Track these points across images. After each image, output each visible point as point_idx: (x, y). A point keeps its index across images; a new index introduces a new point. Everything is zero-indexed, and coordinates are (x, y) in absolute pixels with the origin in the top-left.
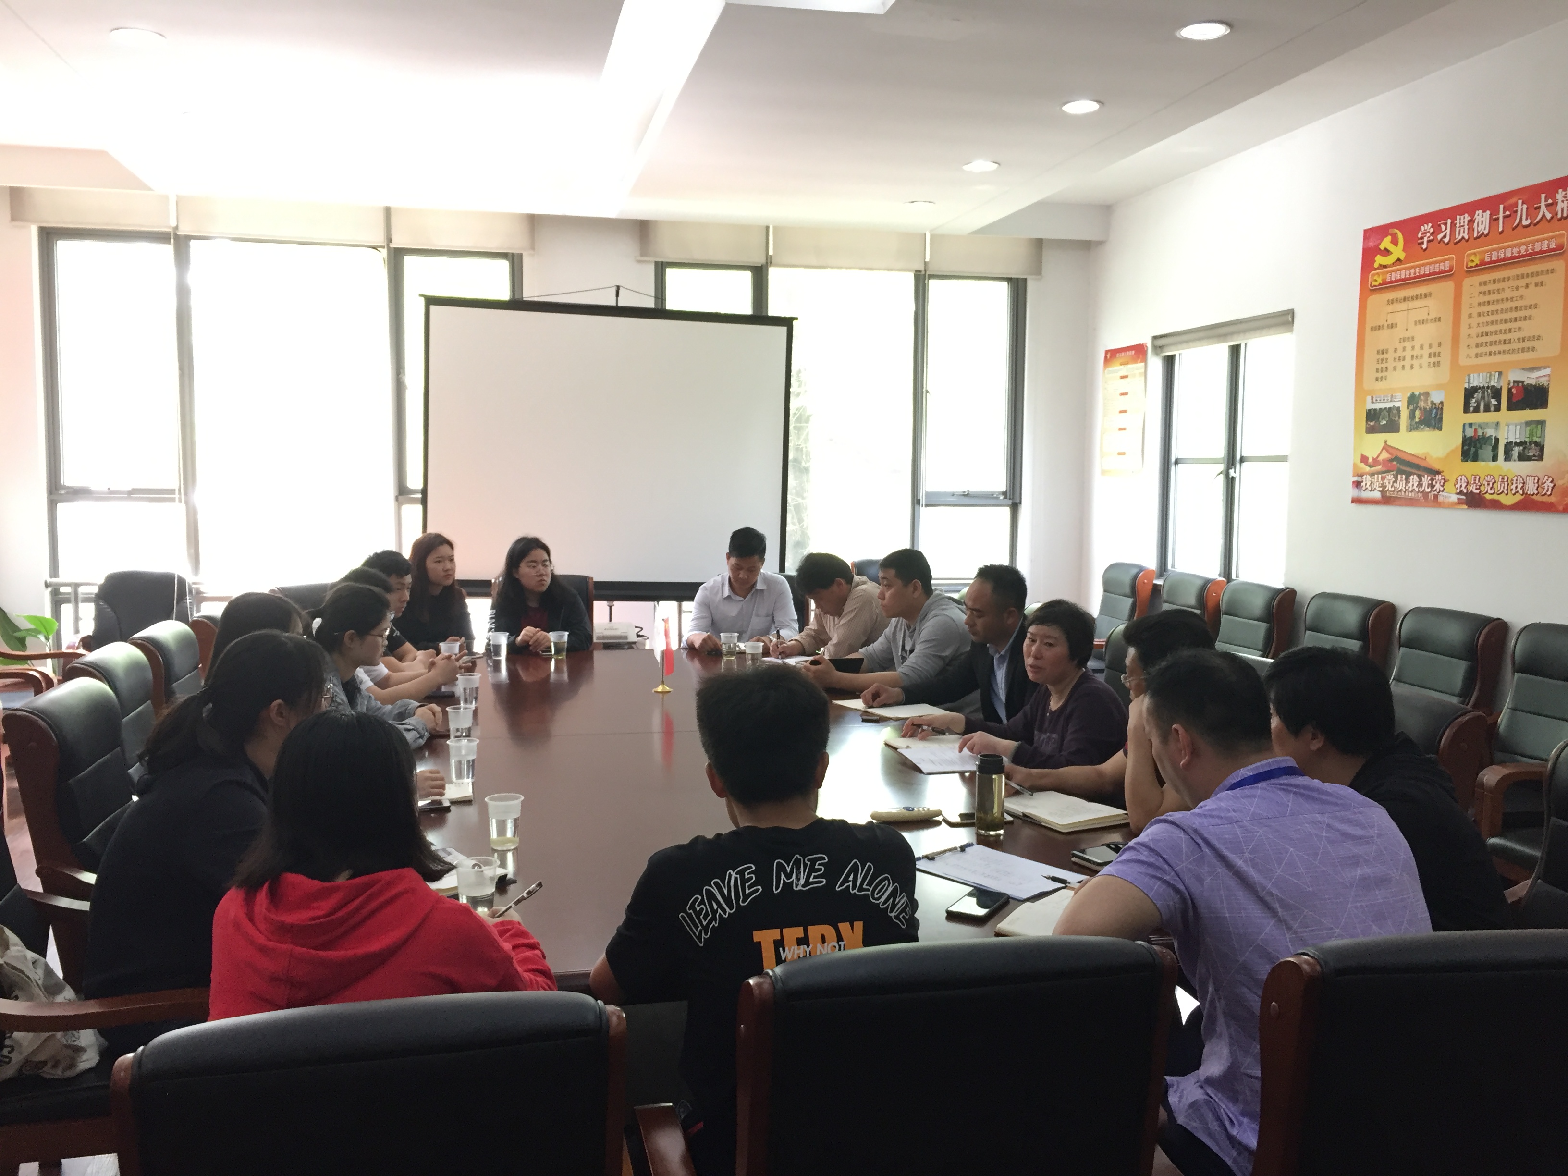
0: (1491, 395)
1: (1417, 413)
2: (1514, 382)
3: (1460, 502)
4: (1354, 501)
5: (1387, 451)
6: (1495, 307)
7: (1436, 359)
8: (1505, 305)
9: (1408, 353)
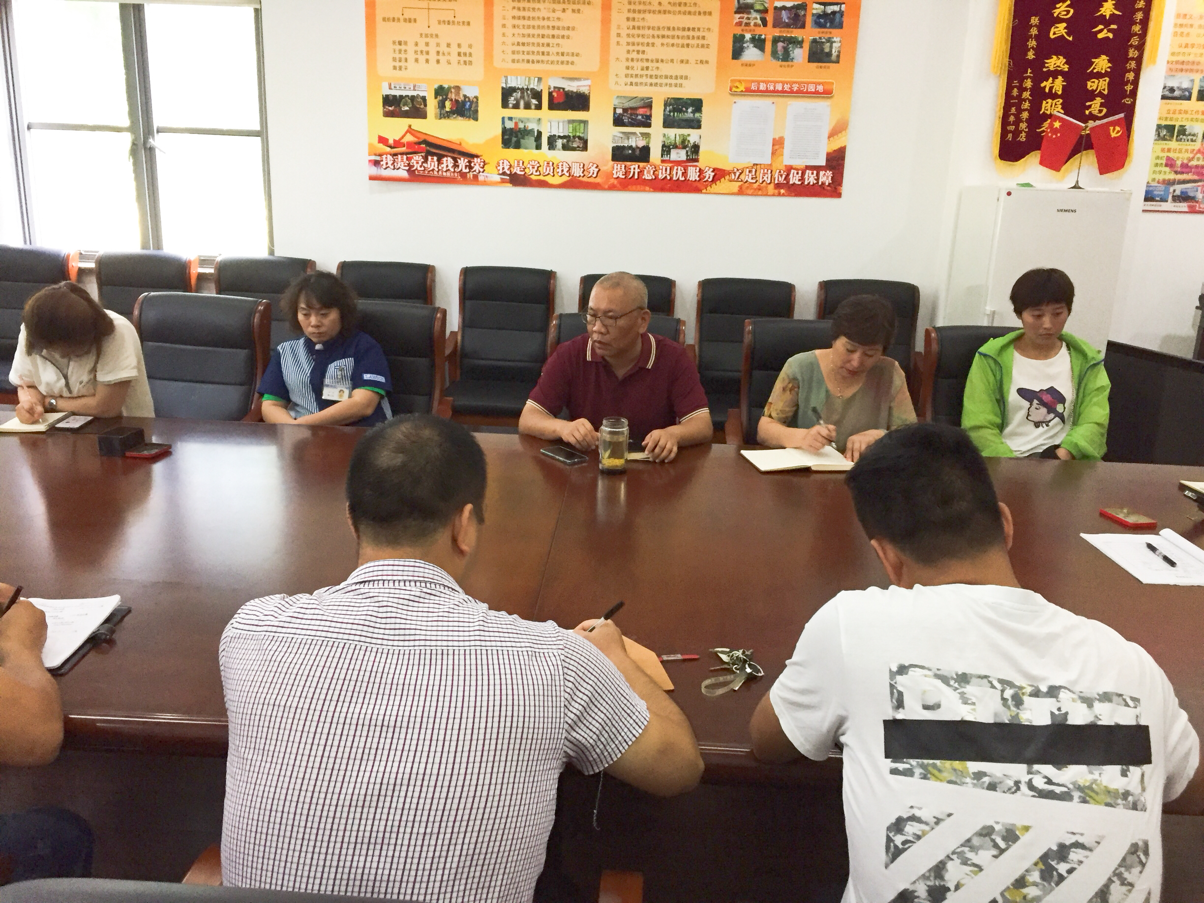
0: (530, 96)
1: (448, 104)
3: (503, 181)
4: (372, 178)
5: (412, 135)
6: (531, 23)
7: (467, 59)
8: (541, 23)
9: (433, 49)
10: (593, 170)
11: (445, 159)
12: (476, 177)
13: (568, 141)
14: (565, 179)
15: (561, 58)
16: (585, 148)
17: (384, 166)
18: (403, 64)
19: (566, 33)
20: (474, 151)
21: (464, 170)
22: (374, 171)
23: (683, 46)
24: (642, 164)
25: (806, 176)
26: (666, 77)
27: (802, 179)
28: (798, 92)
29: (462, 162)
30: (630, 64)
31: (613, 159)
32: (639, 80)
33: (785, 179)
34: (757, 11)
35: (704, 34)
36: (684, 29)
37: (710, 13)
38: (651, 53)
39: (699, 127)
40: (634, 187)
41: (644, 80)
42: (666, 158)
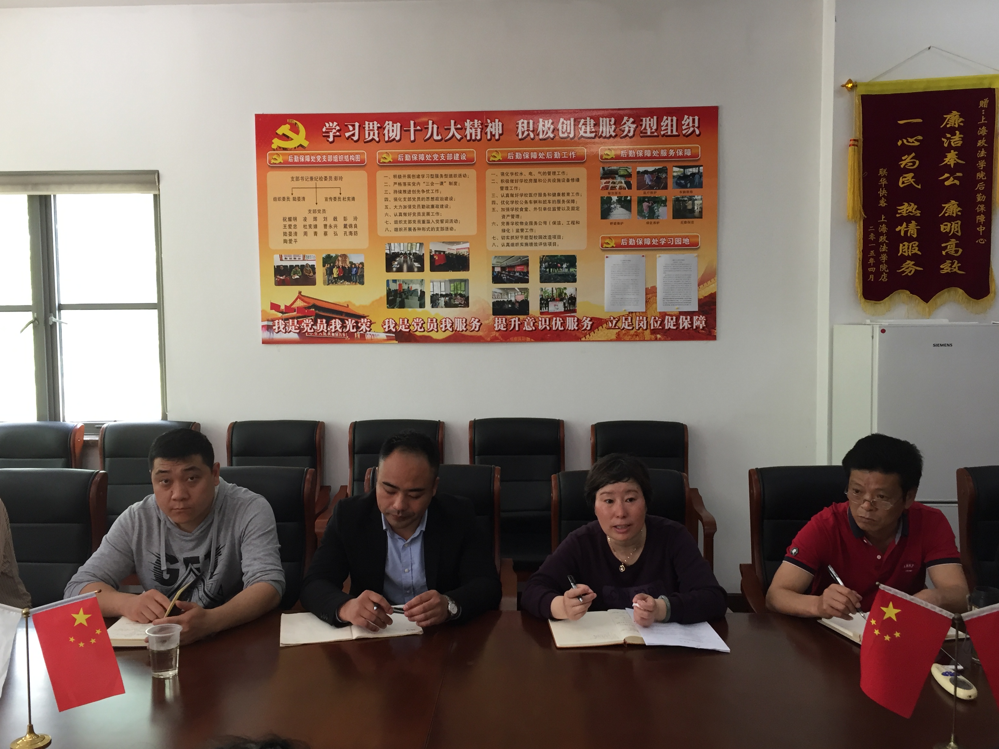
0: (413, 260)
1: (335, 271)
2: (436, 251)
3: (389, 339)
4: (265, 342)
5: (302, 300)
6: (412, 195)
7: (353, 230)
8: (421, 195)
9: (320, 223)
10: (476, 324)
11: (334, 320)
12: (363, 336)
13: (450, 299)
14: (448, 333)
15: (440, 225)
16: (467, 305)
17: (276, 331)
18: (293, 238)
19: (444, 203)
20: (361, 312)
21: (352, 330)
22: (267, 335)
23: (554, 209)
24: (522, 317)
25: (681, 321)
26: (540, 237)
27: (677, 324)
28: (666, 245)
29: (350, 323)
30: (506, 227)
31: (494, 314)
32: (515, 241)
33: (660, 325)
34: (621, 176)
35: (573, 198)
36: (554, 195)
37: (578, 180)
38: (525, 217)
39: (574, 281)
40: (515, 338)
41: (520, 241)
42: (544, 310)
